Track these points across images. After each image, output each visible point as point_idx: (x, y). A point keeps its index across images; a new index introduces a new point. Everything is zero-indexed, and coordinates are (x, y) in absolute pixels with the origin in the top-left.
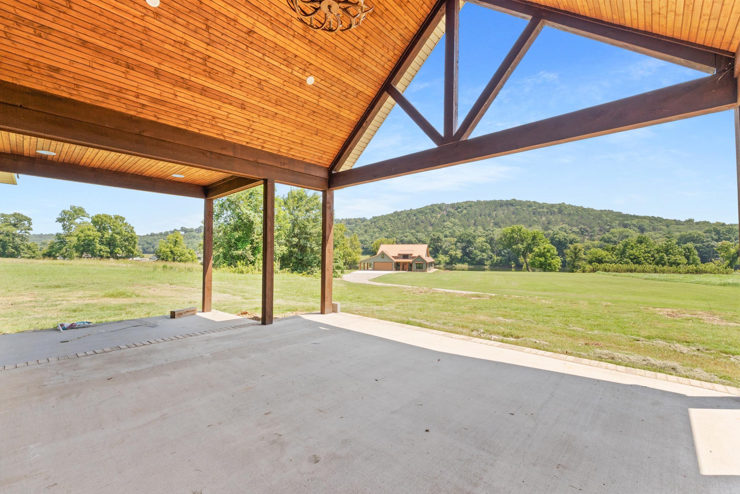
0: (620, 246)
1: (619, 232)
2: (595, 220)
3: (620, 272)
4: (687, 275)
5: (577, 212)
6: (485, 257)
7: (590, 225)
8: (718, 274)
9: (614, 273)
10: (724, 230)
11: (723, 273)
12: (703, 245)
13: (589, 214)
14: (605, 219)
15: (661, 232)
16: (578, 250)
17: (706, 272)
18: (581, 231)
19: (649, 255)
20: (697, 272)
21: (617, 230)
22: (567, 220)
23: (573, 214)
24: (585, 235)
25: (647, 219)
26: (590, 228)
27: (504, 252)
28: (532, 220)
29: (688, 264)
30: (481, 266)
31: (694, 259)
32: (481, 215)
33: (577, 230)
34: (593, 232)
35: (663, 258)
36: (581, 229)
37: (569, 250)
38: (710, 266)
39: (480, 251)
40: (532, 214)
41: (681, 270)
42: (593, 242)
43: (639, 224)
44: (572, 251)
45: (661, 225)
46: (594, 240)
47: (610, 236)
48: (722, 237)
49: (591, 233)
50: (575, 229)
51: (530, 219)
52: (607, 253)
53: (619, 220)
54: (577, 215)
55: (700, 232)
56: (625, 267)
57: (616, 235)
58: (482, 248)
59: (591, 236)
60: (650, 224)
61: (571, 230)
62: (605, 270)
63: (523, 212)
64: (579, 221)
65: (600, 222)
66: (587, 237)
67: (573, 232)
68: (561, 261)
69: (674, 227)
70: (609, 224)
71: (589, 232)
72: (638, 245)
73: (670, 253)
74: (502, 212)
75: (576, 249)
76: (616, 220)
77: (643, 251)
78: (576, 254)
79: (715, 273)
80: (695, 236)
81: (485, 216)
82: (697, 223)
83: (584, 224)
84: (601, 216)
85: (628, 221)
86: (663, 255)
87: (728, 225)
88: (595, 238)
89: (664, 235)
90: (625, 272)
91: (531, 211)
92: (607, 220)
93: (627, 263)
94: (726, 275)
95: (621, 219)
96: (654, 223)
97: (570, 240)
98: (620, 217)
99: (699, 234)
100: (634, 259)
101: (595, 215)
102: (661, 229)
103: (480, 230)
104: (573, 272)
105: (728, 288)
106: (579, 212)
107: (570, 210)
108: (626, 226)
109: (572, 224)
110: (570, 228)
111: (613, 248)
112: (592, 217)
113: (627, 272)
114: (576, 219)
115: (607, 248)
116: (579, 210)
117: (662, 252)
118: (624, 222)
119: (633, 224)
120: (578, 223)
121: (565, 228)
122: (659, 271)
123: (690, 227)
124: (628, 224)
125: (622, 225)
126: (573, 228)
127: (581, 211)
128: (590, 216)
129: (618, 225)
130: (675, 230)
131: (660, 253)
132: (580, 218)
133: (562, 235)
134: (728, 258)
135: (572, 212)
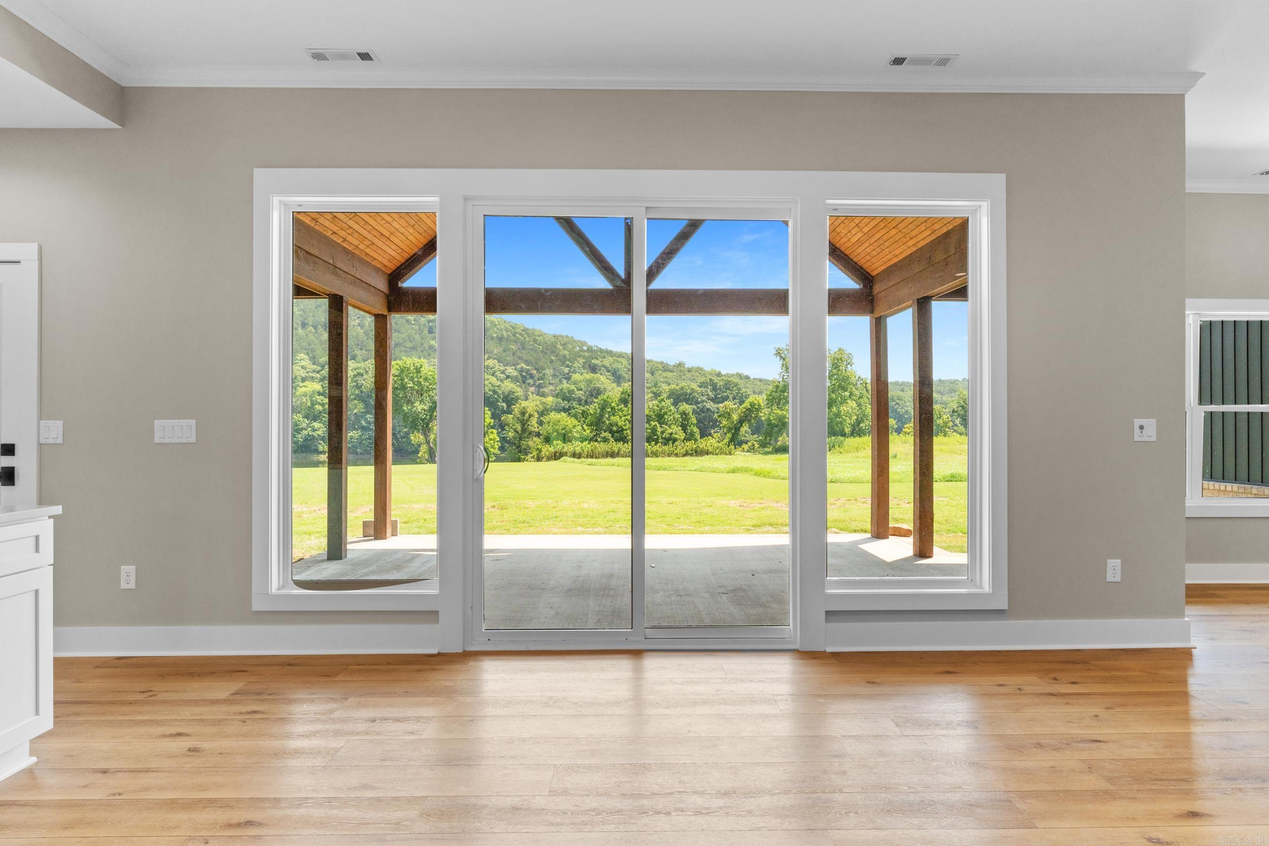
0: (593, 409)
1: (587, 381)
2: (546, 353)
3: (597, 458)
4: (686, 458)
5: (514, 335)
6: (320, 433)
7: (536, 363)
8: (721, 454)
9: (590, 460)
10: (721, 383)
11: (727, 454)
12: (698, 408)
13: (535, 341)
14: (561, 353)
16: (527, 415)
17: (707, 453)
18: (521, 375)
20: (698, 453)
21: (581, 377)
22: (495, 351)
23: (507, 339)
24: (528, 384)
26: (537, 369)
27: (366, 420)
28: (426, 345)
29: (687, 439)
30: (308, 455)
31: (692, 431)
32: (304, 325)
33: (515, 373)
34: (542, 379)
35: (656, 431)
36: (522, 370)
37: (510, 416)
38: (710, 443)
39: (306, 417)
40: (426, 331)
41: (678, 451)
42: (544, 400)
43: (614, 366)
44: (518, 418)
46: (543, 395)
47: (573, 387)
48: (720, 395)
49: (539, 380)
50: (511, 371)
51: (422, 344)
52: (575, 421)
53: (584, 357)
54: (515, 341)
55: (694, 386)
56: (601, 447)
57: (582, 385)
58: (312, 407)
59: (540, 386)
61: (503, 372)
62: (575, 455)
63: (407, 326)
64: (519, 353)
65: (554, 358)
66: (532, 389)
67: (508, 377)
68: (498, 439)
69: (661, 374)
70: (568, 363)
71: (536, 378)
72: (622, 406)
73: (664, 422)
74: (358, 321)
75: (523, 414)
76: (579, 357)
78: (523, 423)
79: (717, 454)
80: (688, 391)
81: (315, 327)
82: (689, 370)
83: (527, 362)
84: (555, 347)
85: (598, 359)
86: (656, 425)
87: (725, 375)
88: (546, 390)
89: (649, 388)
90: (604, 458)
91: (424, 325)
92: (564, 356)
93: (605, 440)
94: (731, 456)
97: (503, 393)
98: (584, 351)
99: (692, 389)
100: (618, 432)
101: (546, 343)
103: (303, 363)
104: (519, 460)
105: (738, 476)
106: (518, 335)
107: (502, 331)
108: (594, 369)
109: (505, 360)
110: (501, 369)
111: (584, 411)
112: (539, 348)
113: (607, 457)
114: (513, 349)
115: (576, 411)
116: (517, 330)
117: (654, 420)
118: (591, 362)
119: (603, 366)
120: (516, 358)
121: (491, 369)
122: (651, 453)
123: (681, 376)
124: (597, 365)
125: (587, 367)
126: (506, 369)
127: (521, 334)
128: (536, 345)
129: (583, 366)
130: (662, 380)
131: (653, 423)
132: (519, 349)
133: (490, 383)
134: (729, 429)
135: (505, 334)
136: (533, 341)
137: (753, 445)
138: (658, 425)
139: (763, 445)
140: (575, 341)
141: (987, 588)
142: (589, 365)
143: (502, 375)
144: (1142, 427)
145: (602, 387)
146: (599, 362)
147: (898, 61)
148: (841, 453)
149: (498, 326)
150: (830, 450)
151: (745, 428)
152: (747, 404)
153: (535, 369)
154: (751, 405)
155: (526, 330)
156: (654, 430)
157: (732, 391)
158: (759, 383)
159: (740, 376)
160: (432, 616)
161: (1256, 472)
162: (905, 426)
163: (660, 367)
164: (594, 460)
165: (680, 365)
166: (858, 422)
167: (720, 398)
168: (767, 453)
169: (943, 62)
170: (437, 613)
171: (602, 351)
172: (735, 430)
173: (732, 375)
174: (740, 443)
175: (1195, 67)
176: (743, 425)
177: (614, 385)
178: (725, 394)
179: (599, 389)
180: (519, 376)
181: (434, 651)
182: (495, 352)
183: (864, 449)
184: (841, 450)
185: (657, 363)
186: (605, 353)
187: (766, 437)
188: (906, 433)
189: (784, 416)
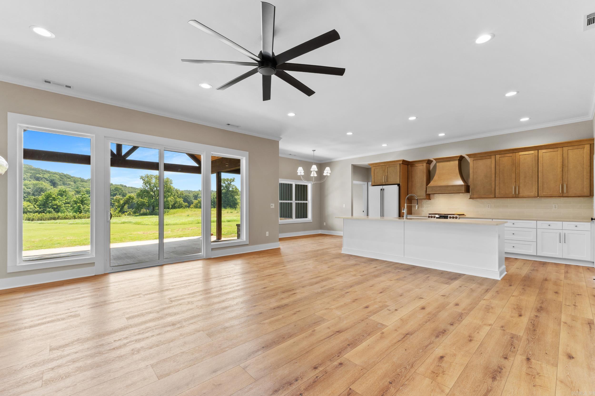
0: (40, 198)
1: (33, 184)
3: (44, 220)
8: (115, 217)
10: (113, 188)
11: (118, 217)
15: (70, 186)
19: (69, 205)
25: (57, 174)
35: (80, 208)
43: (51, 178)
45: (70, 181)
48: (112, 193)
52: (29, 203)
56: (48, 215)
57: (31, 186)
60: (61, 179)
69: (80, 183)
72: (59, 197)
73: (85, 204)
76: (27, 173)
85: (40, 174)
86: (80, 205)
87: (114, 185)
89: (74, 189)
90: (49, 220)
93: (50, 212)
94: (119, 217)
95: (33, 172)
96: (64, 179)
98: (31, 170)
100: (57, 208)
102: (69, 185)
105: (126, 225)
108: (38, 179)
111: (35, 199)
113: (51, 220)
115: (29, 199)
117: (79, 203)
118: (35, 176)
119: (44, 178)
122: (78, 217)
124: (40, 177)
125: (34, 178)
129: (30, 177)
130: (80, 186)
131: (78, 204)
134: (119, 207)
137: (130, 213)
138: (81, 205)
139: (135, 213)
141: (245, 239)
144: (272, 205)
145: (44, 188)
146: (41, 176)
147: (228, 124)
148: (168, 215)
150: (165, 214)
151: (126, 207)
152: (127, 197)
154: (129, 197)
157: (119, 191)
158: (131, 189)
159: (122, 186)
160: (93, 264)
161: (287, 216)
162: (191, 205)
163: (79, 180)
164: (42, 221)
166: (174, 204)
167: (113, 194)
168: (137, 216)
169: (238, 127)
170: (94, 263)
171: (42, 171)
172: (122, 207)
173: (118, 185)
174: (124, 212)
175: (281, 137)
176: (126, 205)
177: (52, 187)
178: (115, 193)
179: (42, 188)
181: (94, 275)
183: (177, 213)
184: (168, 214)
186: (45, 172)
187: (136, 210)
188: (191, 208)
189: (144, 202)
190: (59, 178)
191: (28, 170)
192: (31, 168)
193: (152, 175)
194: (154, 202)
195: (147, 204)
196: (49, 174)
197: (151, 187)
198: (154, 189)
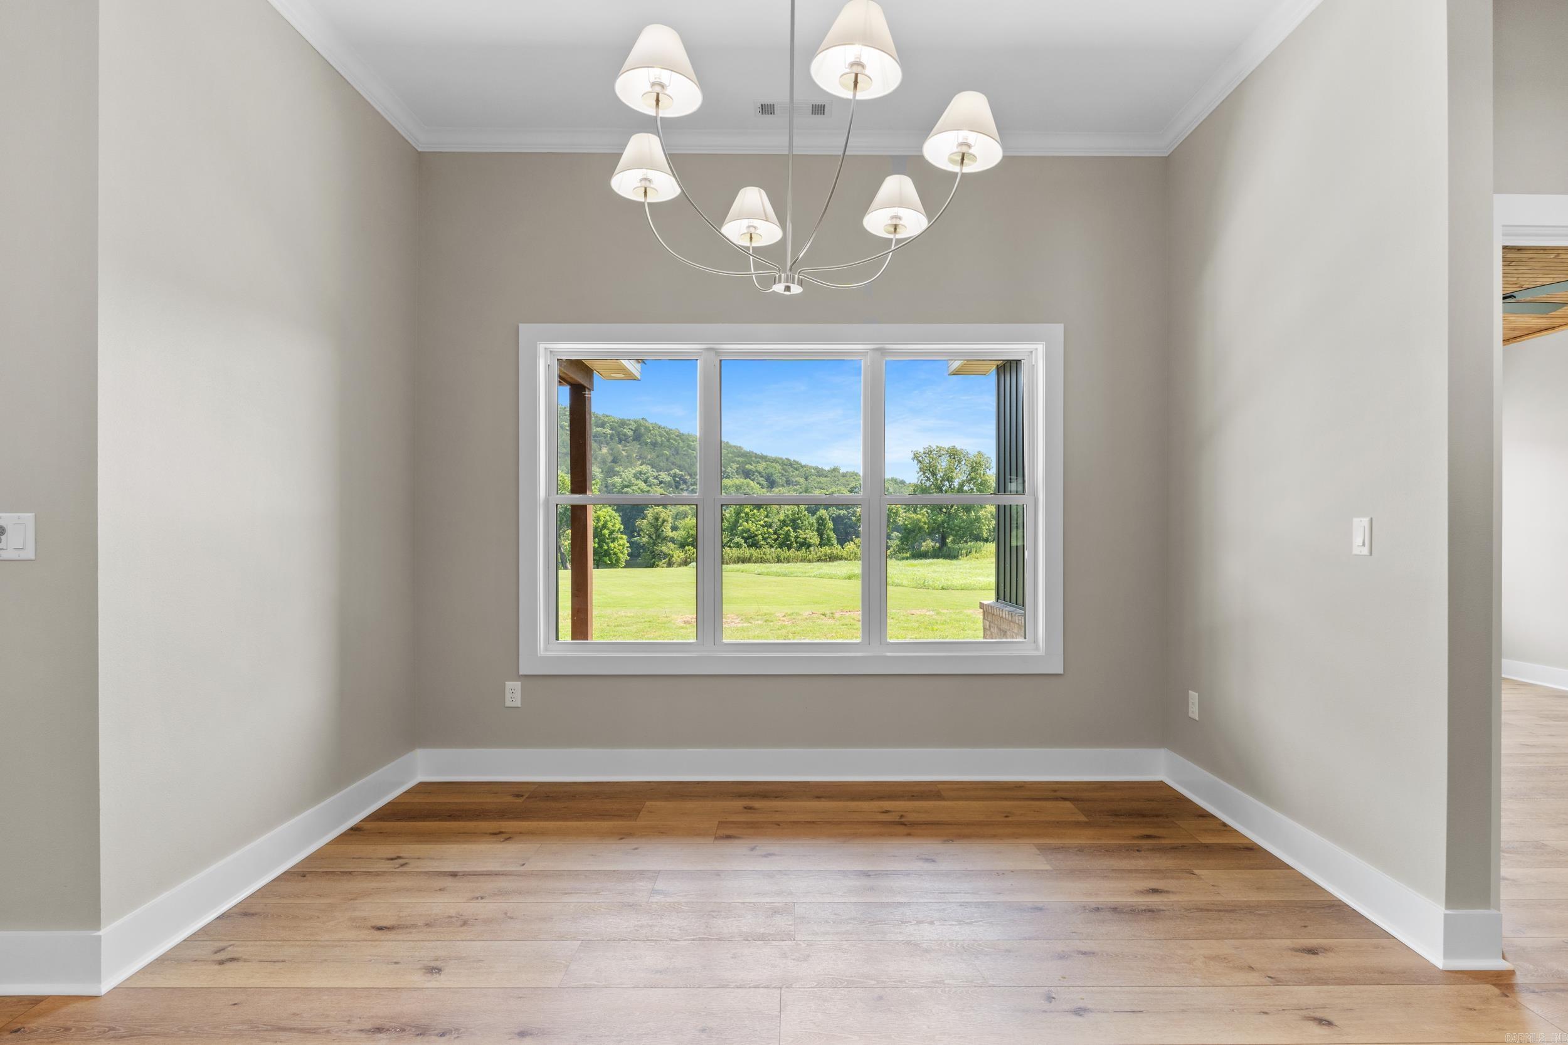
5: (668, 440)
7: (690, 468)
12: (843, 513)
16: (661, 521)
17: (841, 558)
18: (674, 480)
19: (770, 530)
20: (832, 558)
23: (662, 445)
26: (690, 475)
29: (821, 544)
31: (828, 535)
33: (669, 479)
36: (675, 476)
37: (644, 522)
41: (811, 557)
43: (767, 472)
44: (651, 524)
45: (798, 476)
49: (692, 485)
50: (664, 476)
53: (738, 463)
54: (670, 447)
60: (783, 472)
61: (656, 478)
64: (672, 459)
68: (628, 545)
69: (814, 479)
71: (689, 484)
73: (798, 527)
75: (657, 519)
76: (733, 462)
77: (762, 522)
78: (657, 529)
82: (844, 475)
85: (751, 465)
86: (789, 530)
93: (738, 546)
95: (741, 459)
96: (788, 472)
97: (650, 499)
98: (739, 456)
100: (749, 537)
102: (798, 483)
104: (652, 566)
106: (672, 441)
107: (655, 436)
108: (747, 474)
109: (659, 465)
110: (654, 474)
112: (693, 453)
114: (667, 455)
116: (672, 436)
117: (788, 525)
118: (744, 468)
119: (757, 471)
120: (670, 464)
121: (645, 474)
122: (784, 559)
123: (835, 482)
124: (751, 470)
125: (741, 472)
126: (659, 475)
127: (675, 440)
128: (690, 451)
129: (736, 472)
130: (816, 485)
131: (786, 527)
132: (673, 455)
133: (639, 488)
135: (659, 439)
136: (687, 446)
138: (792, 530)
140: (730, 446)
142: (743, 471)
143: (655, 481)
146: (752, 467)
149: (652, 432)
150: (967, 555)
153: (689, 474)
155: (680, 435)
156: (787, 535)
163: (815, 472)
165: (835, 470)
171: (756, 456)
180: (673, 482)
182: (649, 458)
184: (978, 555)
185: (811, 468)
186: (760, 458)
189: (919, 521)
190: (780, 470)
191: (735, 456)
192: (740, 452)
193: (940, 449)
194: (943, 522)
195: (926, 526)
196: (764, 463)
197: (937, 479)
198: (944, 485)
